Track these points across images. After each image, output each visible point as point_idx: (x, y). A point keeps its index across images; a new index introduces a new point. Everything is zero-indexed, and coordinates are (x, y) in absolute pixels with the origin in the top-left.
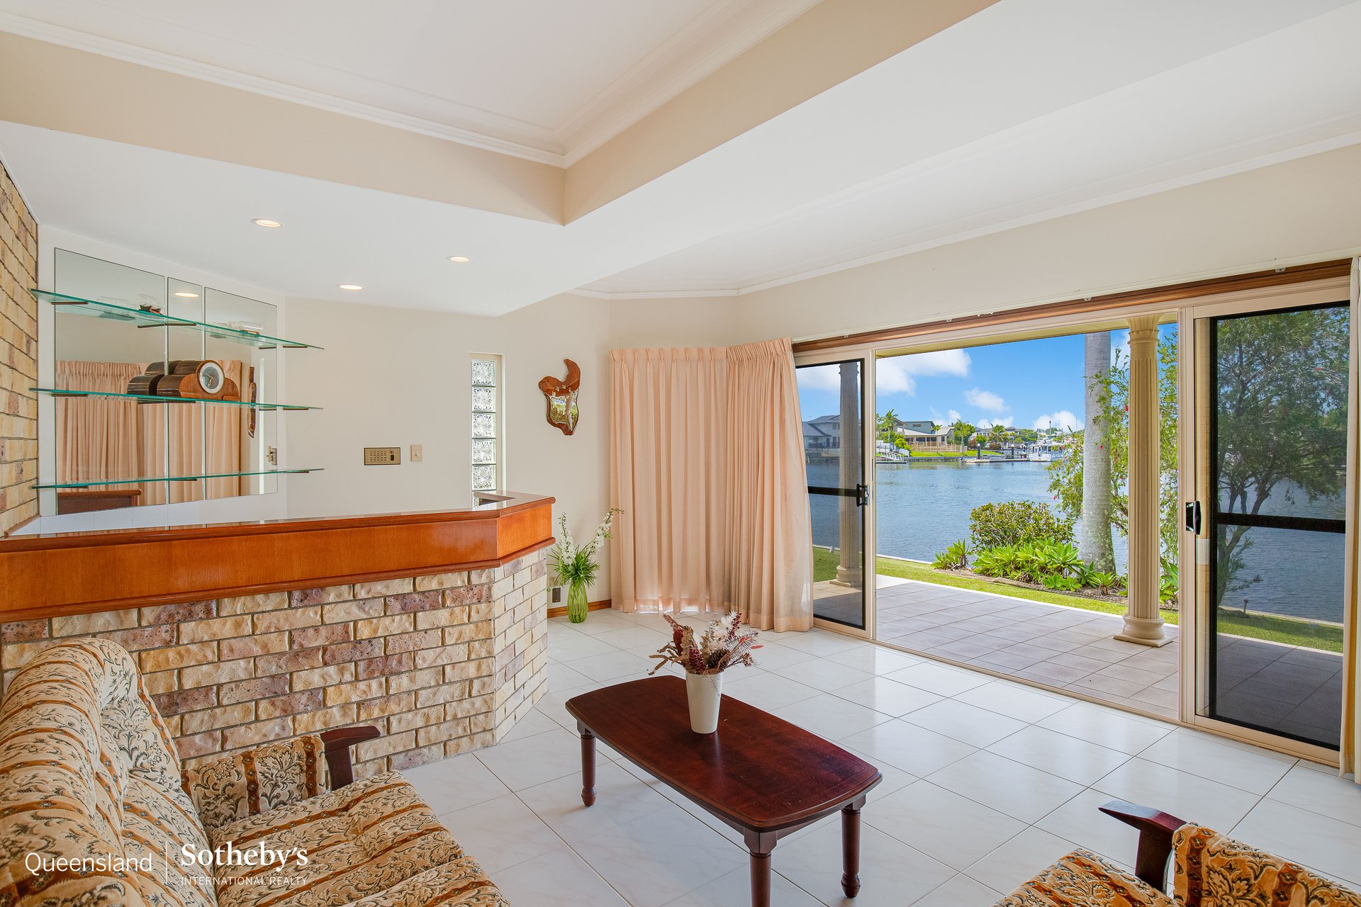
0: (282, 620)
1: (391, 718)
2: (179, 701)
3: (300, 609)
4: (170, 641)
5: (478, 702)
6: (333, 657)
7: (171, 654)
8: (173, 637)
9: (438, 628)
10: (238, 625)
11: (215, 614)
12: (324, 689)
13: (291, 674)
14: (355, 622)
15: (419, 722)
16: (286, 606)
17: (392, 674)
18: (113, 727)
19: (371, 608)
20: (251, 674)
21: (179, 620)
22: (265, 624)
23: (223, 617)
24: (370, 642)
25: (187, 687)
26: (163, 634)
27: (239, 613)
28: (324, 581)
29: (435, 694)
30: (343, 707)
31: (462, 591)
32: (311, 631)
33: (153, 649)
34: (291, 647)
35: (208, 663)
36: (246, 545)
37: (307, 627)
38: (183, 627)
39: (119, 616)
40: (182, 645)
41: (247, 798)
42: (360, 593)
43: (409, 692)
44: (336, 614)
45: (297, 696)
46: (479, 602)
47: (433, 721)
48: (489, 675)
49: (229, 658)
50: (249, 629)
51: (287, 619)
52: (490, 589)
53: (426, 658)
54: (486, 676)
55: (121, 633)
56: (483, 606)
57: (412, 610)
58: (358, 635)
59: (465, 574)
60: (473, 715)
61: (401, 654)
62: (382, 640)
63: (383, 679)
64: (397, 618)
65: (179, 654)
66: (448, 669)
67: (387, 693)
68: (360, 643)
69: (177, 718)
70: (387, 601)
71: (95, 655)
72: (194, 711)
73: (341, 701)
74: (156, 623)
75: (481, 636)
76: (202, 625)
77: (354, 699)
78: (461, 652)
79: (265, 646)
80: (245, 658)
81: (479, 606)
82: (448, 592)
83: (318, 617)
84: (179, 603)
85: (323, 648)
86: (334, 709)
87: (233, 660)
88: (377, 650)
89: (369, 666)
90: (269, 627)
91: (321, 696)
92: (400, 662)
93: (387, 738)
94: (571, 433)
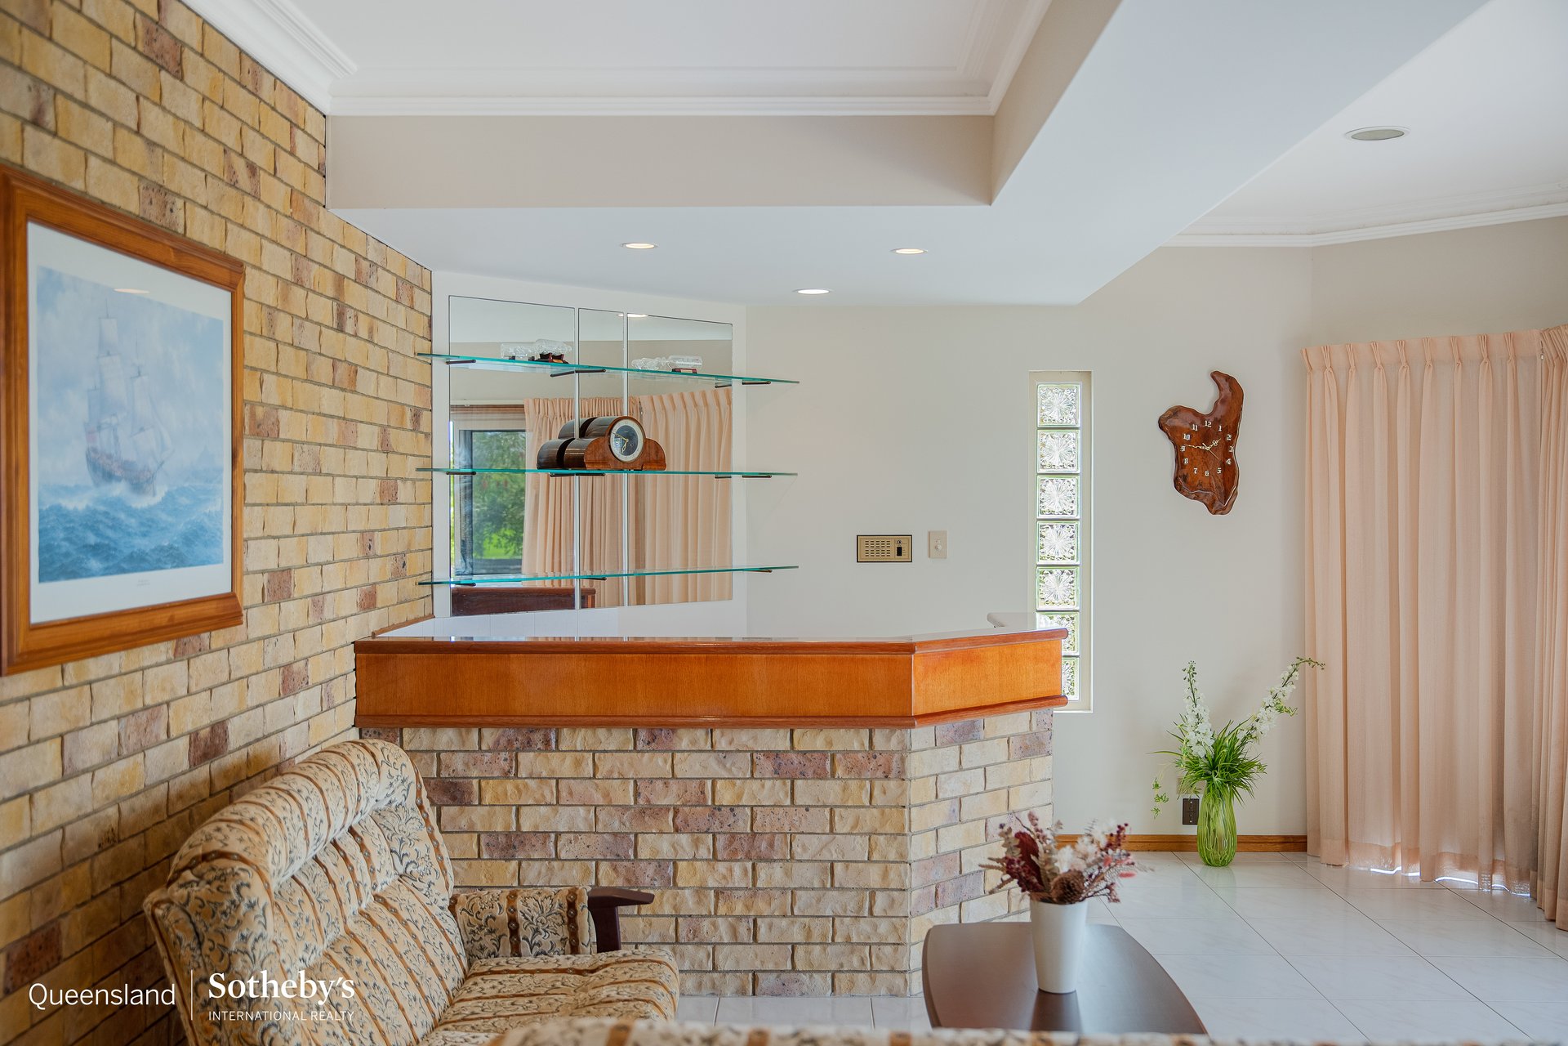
0: (626, 765)
1: (759, 921)
2: (516, 843)
3: (647, 754)
4: (509, 772)
5: (884, 927)
6: (686, 821)
7: (509, 786)
8: (511, 767)
9: (825, 806)
10: (578, 763)
11: (554, 746)
12: (675, 863)
13: (636, 836)
14: (714, 781)
15: (797, 936)
16: (631, 747)
17: (761, 859)
18: (388, 829)
19: (733, 764)
20: (591, 827)
21: (518, 749)
22: (608, 767)
23: (562, 751)
24: (732, 810)
25: (524, 829)
26: (502, 762)
27: (579, 748)
28: (677, 720)
29: (819, 900)
30: (697, 891)
31: (861, 758)
32: (659, 785)
33: (493, 778)
34: (636, 801)
35: (546, 805)
36: (585, 665)
37: (656, 779)
38: (521, 756)
39: (461, 735)
40: (521, 778)
41: (509, 936)
42: (720, 743)
43: (784, 890)
44: (691, 766)
45: (642, 865)
46: (886, 777)
47: (816, 938)
48: (901, 890)
49: (568, 803)
50: (589, 771)
51: (631, 765)
52: (903, 760)
53: (808, 846)
54: (897, 890)
55: (461, 754)
56: (892, 785)
57: (788, 775)
58: (717, 799)
59: (865, 733)
60: (876, 944)
61: (774, 834)
62: (748, 810)
63: (749, 865)
64: (768, 784)
65: (517, 788)
66: (838, 868)
67: (754, 884)
68: (719, 810)
69: (514, 864)
70: (755, 757)
71: (373, 755)
72: (531, 859)
73: (695, 882)
74: (495, 749)
75: (888, 829)
76: (540, 758)
77: (711, 883)
78: (858, 847)
79: (606, 795)
80: (585, 805)
81: (885, 782)
82: (838, 756)
83: (668, 767)
84: (518, 726)
85: (674, 808)
86: (687, 891)
87: (573, 805)
88: (740, 823)
89: (731, 843)
90: (611, 772)
91: (670, 870)
92: (771, 845)
93: (752, 946)
94: (1224, 510)
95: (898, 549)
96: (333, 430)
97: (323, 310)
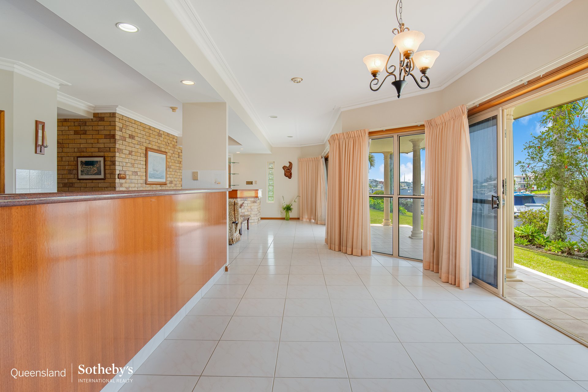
94: (290, 178)
95: (251, 183)
96: (178, 168)
97: (177, 156)
